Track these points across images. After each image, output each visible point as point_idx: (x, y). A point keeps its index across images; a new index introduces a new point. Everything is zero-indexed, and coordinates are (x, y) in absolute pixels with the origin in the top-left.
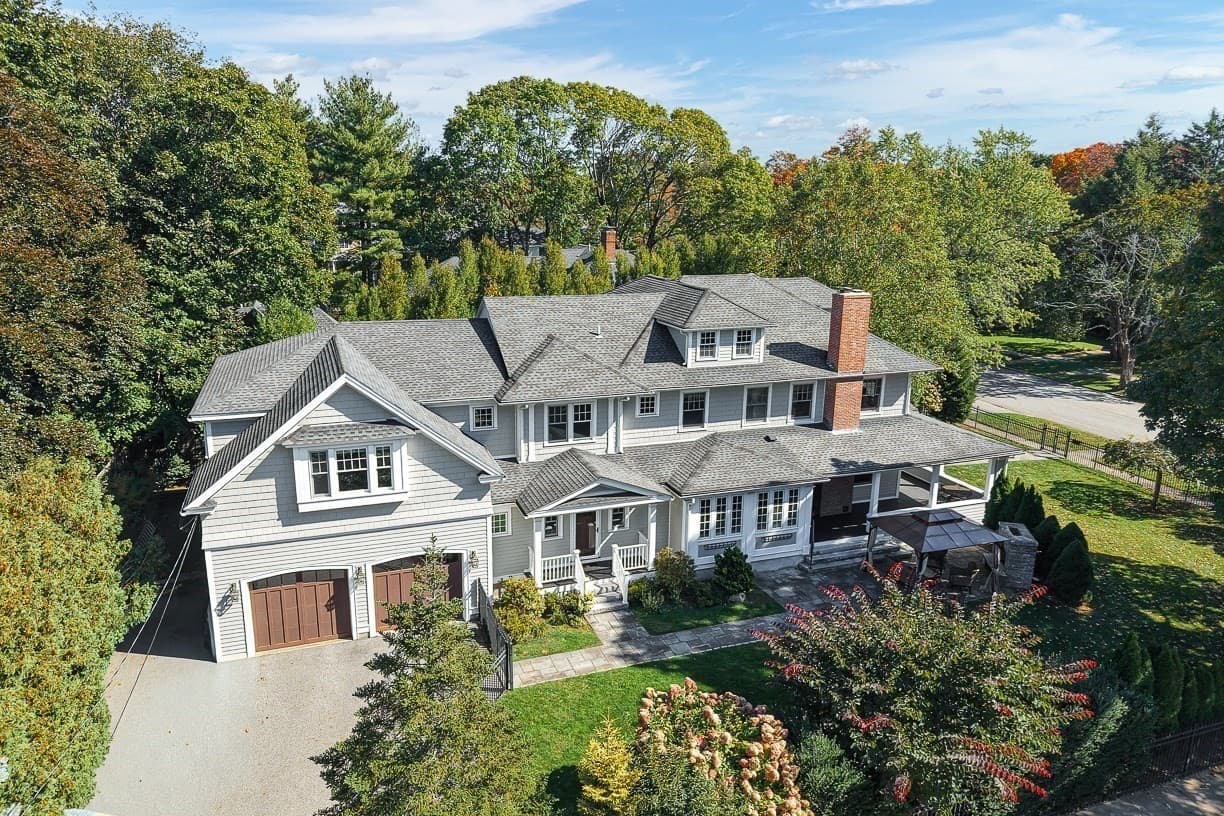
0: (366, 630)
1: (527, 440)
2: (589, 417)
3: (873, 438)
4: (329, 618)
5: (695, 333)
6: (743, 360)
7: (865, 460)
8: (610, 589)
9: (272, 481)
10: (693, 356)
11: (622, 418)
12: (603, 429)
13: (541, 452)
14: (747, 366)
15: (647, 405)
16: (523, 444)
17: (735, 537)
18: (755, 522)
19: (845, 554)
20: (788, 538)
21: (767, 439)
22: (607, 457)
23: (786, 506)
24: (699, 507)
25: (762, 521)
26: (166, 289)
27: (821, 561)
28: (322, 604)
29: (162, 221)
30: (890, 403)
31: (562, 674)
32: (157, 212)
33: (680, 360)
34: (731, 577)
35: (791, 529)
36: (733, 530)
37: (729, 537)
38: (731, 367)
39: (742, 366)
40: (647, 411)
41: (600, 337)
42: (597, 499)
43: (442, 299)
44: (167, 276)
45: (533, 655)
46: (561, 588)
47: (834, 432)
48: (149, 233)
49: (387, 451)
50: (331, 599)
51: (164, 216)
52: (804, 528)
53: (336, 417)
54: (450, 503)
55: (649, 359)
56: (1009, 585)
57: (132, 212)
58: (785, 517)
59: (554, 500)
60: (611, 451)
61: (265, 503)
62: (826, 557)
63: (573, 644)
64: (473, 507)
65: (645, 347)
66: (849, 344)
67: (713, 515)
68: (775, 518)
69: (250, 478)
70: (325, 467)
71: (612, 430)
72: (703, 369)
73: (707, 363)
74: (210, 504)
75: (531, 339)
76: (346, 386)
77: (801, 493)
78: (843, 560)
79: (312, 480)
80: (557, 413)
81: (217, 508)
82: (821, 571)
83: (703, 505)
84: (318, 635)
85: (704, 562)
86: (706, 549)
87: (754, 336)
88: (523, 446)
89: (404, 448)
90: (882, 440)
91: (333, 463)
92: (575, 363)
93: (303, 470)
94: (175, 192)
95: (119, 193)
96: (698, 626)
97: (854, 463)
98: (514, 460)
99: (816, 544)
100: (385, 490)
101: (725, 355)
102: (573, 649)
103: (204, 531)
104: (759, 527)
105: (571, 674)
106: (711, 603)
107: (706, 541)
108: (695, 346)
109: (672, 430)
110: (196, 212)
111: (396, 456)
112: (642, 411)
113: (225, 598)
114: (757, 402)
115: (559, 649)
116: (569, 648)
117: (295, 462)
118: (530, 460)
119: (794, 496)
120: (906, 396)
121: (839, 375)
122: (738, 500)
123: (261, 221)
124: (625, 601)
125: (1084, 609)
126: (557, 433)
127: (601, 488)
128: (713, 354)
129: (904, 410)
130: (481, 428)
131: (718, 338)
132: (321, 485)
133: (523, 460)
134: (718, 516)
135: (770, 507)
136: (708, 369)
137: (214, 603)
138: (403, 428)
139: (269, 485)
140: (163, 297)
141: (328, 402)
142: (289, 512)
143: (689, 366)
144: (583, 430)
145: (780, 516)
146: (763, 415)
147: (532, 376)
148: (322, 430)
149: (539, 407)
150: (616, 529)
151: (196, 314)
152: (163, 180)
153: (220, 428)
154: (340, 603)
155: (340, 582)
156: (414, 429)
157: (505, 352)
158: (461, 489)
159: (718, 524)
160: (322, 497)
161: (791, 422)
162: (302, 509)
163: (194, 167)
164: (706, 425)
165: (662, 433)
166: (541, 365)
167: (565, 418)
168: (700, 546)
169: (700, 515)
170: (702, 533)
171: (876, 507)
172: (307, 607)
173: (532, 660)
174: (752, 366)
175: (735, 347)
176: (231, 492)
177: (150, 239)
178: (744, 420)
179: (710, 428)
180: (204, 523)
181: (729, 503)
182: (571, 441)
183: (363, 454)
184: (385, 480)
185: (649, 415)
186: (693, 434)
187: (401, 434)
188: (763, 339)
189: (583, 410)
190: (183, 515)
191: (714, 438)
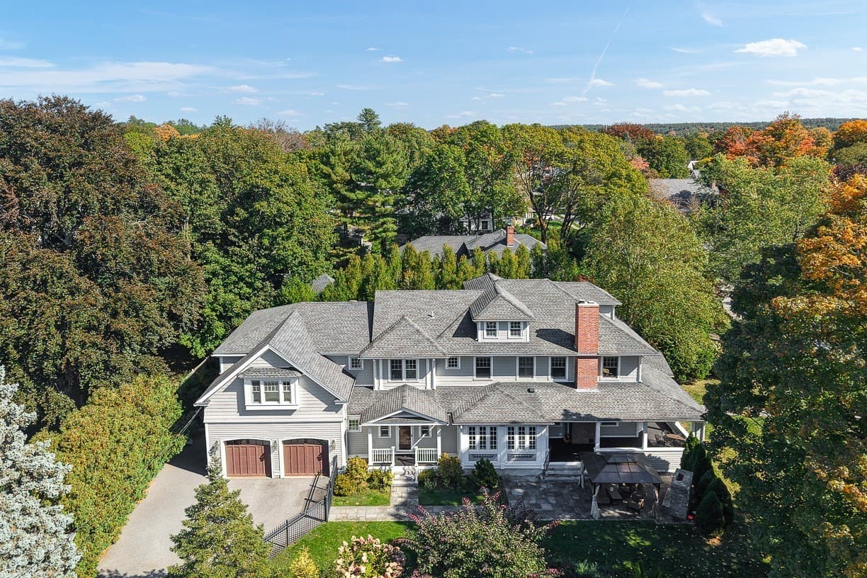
0: (278, 474)
1: (378, 378)
2: (415, 367)
3: (603, 398)
4: (261, 465)
5: (482, 323)
6: (515, 339)
7: (588, 413)
8: (410, 472)
9: (235, 393)
10: (482, 335)
11: (434, 370)
12: (423, 375)
13: (387, 385)
14: (518, 343)
15: (453, 362)
16: (375, 379)
17: (493, 452)
18: (507, 445)
19: (571, 473)
20: (530, 457)
21: (529, 390)
22: (425, 392)
23: (527, 437)
24: (467, 430)
25: (510, 445)
26: (235, 274)
27: (553, 475)
28: (258, 457)
29: (237, 240)
30: (626, 373)
31: (358, 518)
32: (235, 236)
33: (475, 336)
34: (480, 477)
35: (532, 451)
36: (492, 447)
37: (488, 451)
38: (507, 343)
39: (514, 343)
40: (453, 366)
41: (433, 318)
42: (403, 419)
43: (376, 280)
44: (235, 268)
45: (350, 504)
46: (383, 468)
47: (578, 390)
48: (231, 246)
49: (288, 384)
50: (263, 455)
51: (237, 237)
52: (542, 452)
53: (265, 364)
54: (321, 412)
55: (456, 335)
56: (671, 514)
57: (224, 235)
58: (527, 444)
59: (377, 418)
60: (429, 388)
61: (232, 403)
62: (557, 472)
63: (375, 502)
64: (332, 416)
65: (457, 326)
66: (585, 335)
67: (478, 437)
68: (520, 443)
69: (224, 391)
70: (259, 389)
71: (429, 376)
72: (488, 343)
73: (491, 339)
74: (207, 401)
75: (392, 318)
76: (269, 350)
77: (537, 430)
78: (570, 476)
79: (253, 395)
80: (396, 364)
81: (210, 403)
82: (550, 481)
83: (470, 429)
84: (256, 472)
85: (468, 464)
86: (473, 457)
87: (522, 325)
88: (376, 381)
89: (297, 382)
90: (609, 400)
91: (262, 387)
92: (409, 335)
93: (248, 389)
94: (243, 227)
95: (219, 226)
96: (449, 504)
97: (578, 415)
98: (372, 388)
99: (551, 463)
100: (287, 403)
101: (503, 336)
102: (373, 505)
103: (205, 414)
104: (509, 447)
105: (363, 519)
106: (465, 491)
107: (473, 451)
108: (482, 329)
109: (469, 378)
110: (252, 235)
111: (292, 386)
112: (450, 366)
113: (213, 447)
114: (526, 366)
115: (365, 503)
116: (371, 504)
117: (245, 385)
118: (380, 389)
119: (533, 430)
120: (638, 370)
121: (579, 354)
122: (494, 430)
123: (283, 239)
124: (417, 482)
125: (715, 541)
126: (397, 375)
127: (404, 413)
128: (495, 335)
129: (638, 379)
130: (354, 369)
131: (497, 325)
132: (257, 398)
133: (376, 388)
134: (481, 438)
135: (516, 437)
136: (491, 343)
137: (208, 448)
138: (296, 372)
139: (234, 395)
140: (233, 278)
141: (262, 356)
142: (242, 410)
143: (480, 341)
144: (411, 375)
145: (524, 443)
146: (531, 374)
147: (382, 343)
148: (258, 371)
149: (385, 361)
150: (423, 436)
151: (250, 285)
152: (237, 221)
153: (227, 360)
154: (266, 457)
155: (267, 447)
156: (301, 373)
157: (375, 324)
158: (327, 406)
159: (481, 443)
160: (257, 403)
161: (551, 380)
162: (248, 408)
163: (251, 215)
164: (492, 378)
165: (462, 380)
166: (390, 336)
167: (401, 367)
168: (469, 455)
169: (469, 436)
170: (470, 446)
171: (598, 444)
172: (251, 458)
173: (348, 507)
174: (521, 343)
175: (509, 332)
176: (217, 397)
177: (230, 249)
178: (518, 377)
179: (494, 379)
180: (205, 410)
181: (488, 430)
182: (404, 380)
183: (277, 384)
184: (288, 398)
185: (454, 368)
186: (483, 382)
187: (294, 376)
188: (528, 328)
189: (411, 363)
190: (195, 406)
191: (494, 387)
